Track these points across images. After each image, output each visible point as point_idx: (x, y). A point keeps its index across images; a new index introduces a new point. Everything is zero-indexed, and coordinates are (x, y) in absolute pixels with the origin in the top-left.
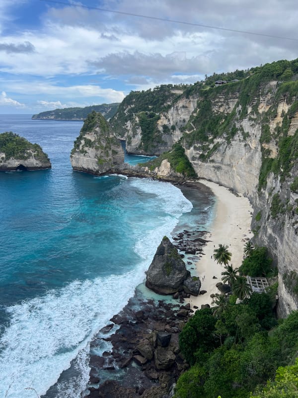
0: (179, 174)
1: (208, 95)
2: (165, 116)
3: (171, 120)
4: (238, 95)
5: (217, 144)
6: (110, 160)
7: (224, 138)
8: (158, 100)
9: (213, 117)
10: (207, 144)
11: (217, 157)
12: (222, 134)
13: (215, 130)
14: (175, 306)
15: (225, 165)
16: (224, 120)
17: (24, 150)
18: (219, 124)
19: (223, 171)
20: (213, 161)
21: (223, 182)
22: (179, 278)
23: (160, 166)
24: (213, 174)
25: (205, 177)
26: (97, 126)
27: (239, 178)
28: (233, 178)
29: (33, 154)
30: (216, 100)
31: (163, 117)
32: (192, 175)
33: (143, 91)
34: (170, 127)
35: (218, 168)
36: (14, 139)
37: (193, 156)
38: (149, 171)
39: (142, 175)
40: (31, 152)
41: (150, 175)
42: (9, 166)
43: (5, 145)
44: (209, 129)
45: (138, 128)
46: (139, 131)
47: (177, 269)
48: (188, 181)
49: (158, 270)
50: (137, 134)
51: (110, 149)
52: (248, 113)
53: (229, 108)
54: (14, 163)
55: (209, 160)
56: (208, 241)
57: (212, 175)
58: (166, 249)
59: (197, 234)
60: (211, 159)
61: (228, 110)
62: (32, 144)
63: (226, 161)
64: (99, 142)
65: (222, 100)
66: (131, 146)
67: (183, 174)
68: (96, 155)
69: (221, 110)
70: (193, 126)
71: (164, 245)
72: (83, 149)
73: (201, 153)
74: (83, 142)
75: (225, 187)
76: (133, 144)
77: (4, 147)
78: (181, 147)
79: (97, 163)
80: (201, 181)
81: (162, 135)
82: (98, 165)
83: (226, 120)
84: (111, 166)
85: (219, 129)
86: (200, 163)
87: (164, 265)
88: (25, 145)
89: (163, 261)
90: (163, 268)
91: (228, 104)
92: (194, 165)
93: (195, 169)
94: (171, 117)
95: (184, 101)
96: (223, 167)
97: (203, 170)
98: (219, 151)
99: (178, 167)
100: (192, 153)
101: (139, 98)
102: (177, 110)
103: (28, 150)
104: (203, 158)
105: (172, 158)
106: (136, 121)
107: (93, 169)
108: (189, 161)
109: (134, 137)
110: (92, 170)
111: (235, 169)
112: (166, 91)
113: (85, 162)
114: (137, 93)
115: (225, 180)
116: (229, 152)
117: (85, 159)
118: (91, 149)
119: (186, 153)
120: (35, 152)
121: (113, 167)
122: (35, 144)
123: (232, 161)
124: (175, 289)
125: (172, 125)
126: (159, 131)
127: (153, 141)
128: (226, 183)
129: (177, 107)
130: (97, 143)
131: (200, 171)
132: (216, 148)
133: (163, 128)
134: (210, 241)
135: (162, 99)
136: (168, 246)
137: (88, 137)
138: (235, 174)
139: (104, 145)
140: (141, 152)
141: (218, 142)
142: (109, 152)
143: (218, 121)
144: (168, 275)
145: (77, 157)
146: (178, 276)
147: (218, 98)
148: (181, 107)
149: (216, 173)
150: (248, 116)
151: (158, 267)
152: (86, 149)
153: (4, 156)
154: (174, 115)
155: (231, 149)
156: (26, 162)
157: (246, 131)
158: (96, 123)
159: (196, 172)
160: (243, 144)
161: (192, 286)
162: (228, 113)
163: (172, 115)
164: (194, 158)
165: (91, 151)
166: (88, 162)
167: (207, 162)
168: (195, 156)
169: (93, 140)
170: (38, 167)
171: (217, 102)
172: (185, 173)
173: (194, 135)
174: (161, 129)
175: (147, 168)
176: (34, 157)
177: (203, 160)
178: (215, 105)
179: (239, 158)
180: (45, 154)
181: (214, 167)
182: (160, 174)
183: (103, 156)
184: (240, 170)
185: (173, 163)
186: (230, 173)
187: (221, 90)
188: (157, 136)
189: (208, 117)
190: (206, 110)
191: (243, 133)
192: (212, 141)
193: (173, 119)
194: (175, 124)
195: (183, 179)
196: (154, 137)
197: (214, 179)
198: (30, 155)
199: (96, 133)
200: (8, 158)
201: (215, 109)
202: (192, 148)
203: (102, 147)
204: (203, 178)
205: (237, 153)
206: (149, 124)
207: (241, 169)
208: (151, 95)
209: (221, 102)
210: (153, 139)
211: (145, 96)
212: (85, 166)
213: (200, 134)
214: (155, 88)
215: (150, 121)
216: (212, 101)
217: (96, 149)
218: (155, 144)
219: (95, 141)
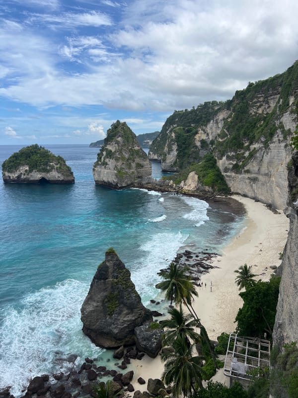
0: (207, 188)
1: (245, 97)
2: (204, 130)
3: (210, 134)
4: (280, 89)
5: (253, 151)
6: (133, 173)
7: (262, 142)
8: (201, 118)
9: (249, 120)
10: (242, 151)
11: (253, 166)
12: (259, 138)
13: (251, 134)
14: (108, 373)
15: (262, 175)
16: (262, 122)
17: (47, 162)
18: (257, 127)
19: (260, 183)
20: (248, 172)
21: (260, 197)
22: (128, 321)
23: (186, 179)
24: (249, 188)
25: (240, 192)
26: (120, 136)
27: (278, 189)
28: (272, 191)
29: (56, 166)
30: (254, 101)
31: (201, 131)
32: (223, 189)
33: (186, 110)
34: (209, 142)
35: (255, 180)
36: (39, 152)
37: (226, 167)
38: (174, 185)
39: (166, 189)
40: (54, 165)
41: (175, 189)
42: (32, 179)
43: (29, 157)
44: (245, 134)
45: (173, 144)
46: (175, 147)
47: (125, 305)
48: (218, 196)
49: (95, 304)
50: (172, 150)
51: (134, 161)
52: (290, 105)
53: (269, 107)
54: (37, 176)
55: (243, 170)
56: (212, 267)
57: (247, 190)
58: (110, 270)
59: (201, 256)
60: (246, 168)
61: (268, 110)
62: (55, 157)
63: (264, 169)
64: (121, 153)
65: (261, 99)
66: (165, 163)
67: (212, 188)
68: (116, 167)
69: (260, 111)
70: (227, 133)
71: (108, 264)
72: (104, 161)
73: (235, 163)
74: (104, 153)
75: (263, 202)
76: (168, 161)
77: (28, 159)
78: (213, 157)
79: (116, 175)
80: (235, 197)
81: (199, 150)
82: (117, 177)
83: (265, 121)
84: (133, 180)
85: (256, 133)
86: (233, 174)
87: (106, 297)
88: (49, 157)
89: (105, 290)
90: (103, 301)
91: (268, 103)
92: (227, 178)
93: (228, 182)
94: (210, 132)
95: (225, 113)
96: (260, 177)
97: (237, 182)
98: (256, 158)
99: (207, 179)
100: (225, 164)
101: (181, 117)
102: (217, 123)
103: (51, 162)
104: (236, 169)
105: (201, 169)
106: (172, 137)
107: (113, 182)
108: (221, 173)
109: (169, 153)
110: (111, 184)
111: (273, 179)
112: (209, 108)
113: (105, 175)
114: (180, 113)
115: (262, 194)
116: (266, 159)
117: (106, 171)
118: (111, 160)
119: (218, 164)
120: (57, 165)
121: (136, 181)
122: (59, 156)
123: (271, 169)
124: (120, 339)
125: (211, 139)
126: (196, 147)
127: (189, 157)
128: (263, 198)
129: (216, 120)
130: (118, 153)
131: (233, 185)
132: (252, 155)
133: (201, 143)
134: (216, 267)
135: (205, 116)
136: (114, 264)
137: (109, 147)
138: (274, 185)
139: (127, 156)
140: (175, 169)
141: (255, 148)
142: (132, 164)
143: (255, 124)
144: (111, 315)
145: (100, 170)
146: (127, 318)
147: (257, 97)
148: (221, 120)
149: (252, 186)
150: (290, 109)
151: (96, 299)
152: (107, 160)
153: (27, 168)
154: (214, 129)
155: (269, 154)
156: (48, 175)
157: (287, 128)
158: (119, 132)
159: (229, 186)
160: (283, 144)
161: (144, 339)
162: (267, 114)
163: (211, 128)
164: (226, 170)
165: (111, 163)
166: (108, 174)
167: (241, 173)
168: (228, 167)
169: (113, 150)
170: (60, 180)
171: (256, 103)
172: (216, 187)
173: (227, 143)
174: (198, 144)
175: (172, 182)
176: (57, 169)
177: (237, 171)
178: (253, 106)
179: (278, 164)
180: (68, 167)
181: (249, 178)
182: (186, 188)
183: (123, 168)
184: (280, 180)
185: (201, 175)
186: (268, 184)
187: (260, 88)
188: (194, 152)
189: (244, 121)
190: (242, 113)
191: (283, 132)
192: (248, 148)
193: (212, 133)
194: (214, 138)
195: (213, 193)
196: (190, 153)
197: (250, 194)
198: (52, 168)
199: (117, 143)
200: (31, 171)
201: (252, 111)
202: (224, 158)
203: (123, 158)
204: (237, 194)
205: (276, 158)
206: (185, 139)
207: (281, 178)
208: (194, 114)
209: (260, 102)
210: (190, 155)
211: (188, 114)
212: (105, 180)
213: (234, 141)
214: (199, 106)
215: (187, 136)
216: (249, 102)
217: (116, 160)
218: (192, 160)
219: (115, 152)
